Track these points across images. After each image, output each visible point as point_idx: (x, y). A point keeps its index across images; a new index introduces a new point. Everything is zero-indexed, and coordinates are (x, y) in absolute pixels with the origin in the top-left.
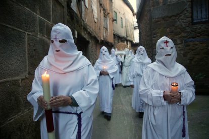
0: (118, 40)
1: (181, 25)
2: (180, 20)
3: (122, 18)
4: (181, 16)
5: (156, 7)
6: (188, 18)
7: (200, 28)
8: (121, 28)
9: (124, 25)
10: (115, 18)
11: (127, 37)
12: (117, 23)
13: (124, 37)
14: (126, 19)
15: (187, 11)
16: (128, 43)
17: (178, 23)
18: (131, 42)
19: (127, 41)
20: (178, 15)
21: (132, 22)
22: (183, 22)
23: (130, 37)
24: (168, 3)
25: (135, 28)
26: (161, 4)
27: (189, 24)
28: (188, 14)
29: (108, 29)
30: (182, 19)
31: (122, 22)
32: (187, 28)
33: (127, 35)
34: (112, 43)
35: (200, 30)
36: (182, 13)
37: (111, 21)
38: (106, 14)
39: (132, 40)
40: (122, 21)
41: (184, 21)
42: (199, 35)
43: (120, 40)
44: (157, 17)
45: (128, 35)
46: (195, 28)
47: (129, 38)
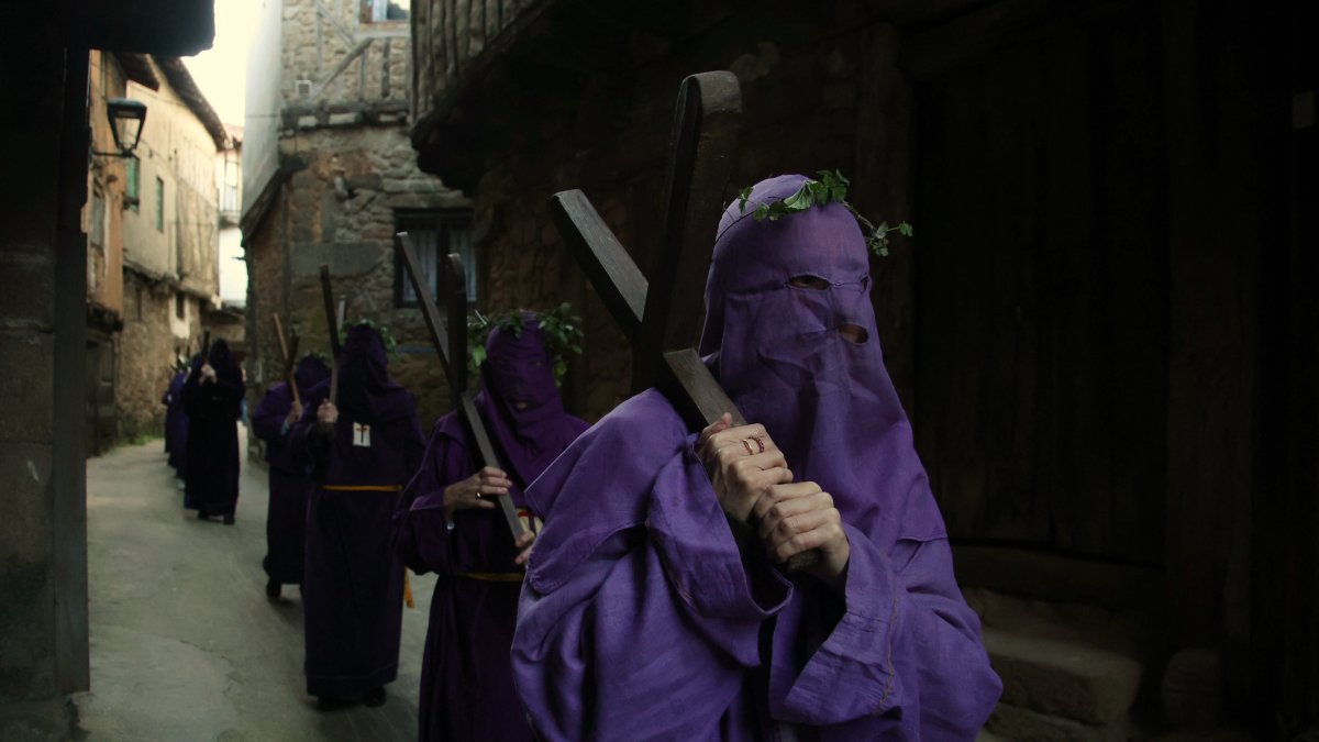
0: (139, 291)
1: (368, 306)
2: (366, 292)
3: (160, 181)
4: (367, 281)
5: (303, 244)
6: (386, 287)
7: (413, 320)
8: (154, 231)
9: (170, 214)
10: (131, 194)
11: (183, 276)
12: (137, 212)
13: (165, 279)
14: (180, 182)
15: (384, 270)
16: (187, 307)
17: (361, 298)
18: (202, 303)
19: (181, 296)
20: (362, 275)
21: (208, 194)
22: (373, 297)
23: (198, 277)
24: (337, 240)
25: (224, 224)
26: (318, 240)
27: (387, 305)
28: (387, 279)
29: (106, 251)
30: (370, 290)
31: (161, 203)
32: (382, 315)
33: (180, 270)
34: (115, 315)
35: (413, 325)
36: (369, 273)
37: (117, 211)
38: (102, 181)
39: (208, 289)
40: (161, 193)
41: (377, 295)
42: (409, 336)
43: (145, 293)
44: (304, 274)
45: (187, 269)
46: (401, 316)
47: (190, 284)
